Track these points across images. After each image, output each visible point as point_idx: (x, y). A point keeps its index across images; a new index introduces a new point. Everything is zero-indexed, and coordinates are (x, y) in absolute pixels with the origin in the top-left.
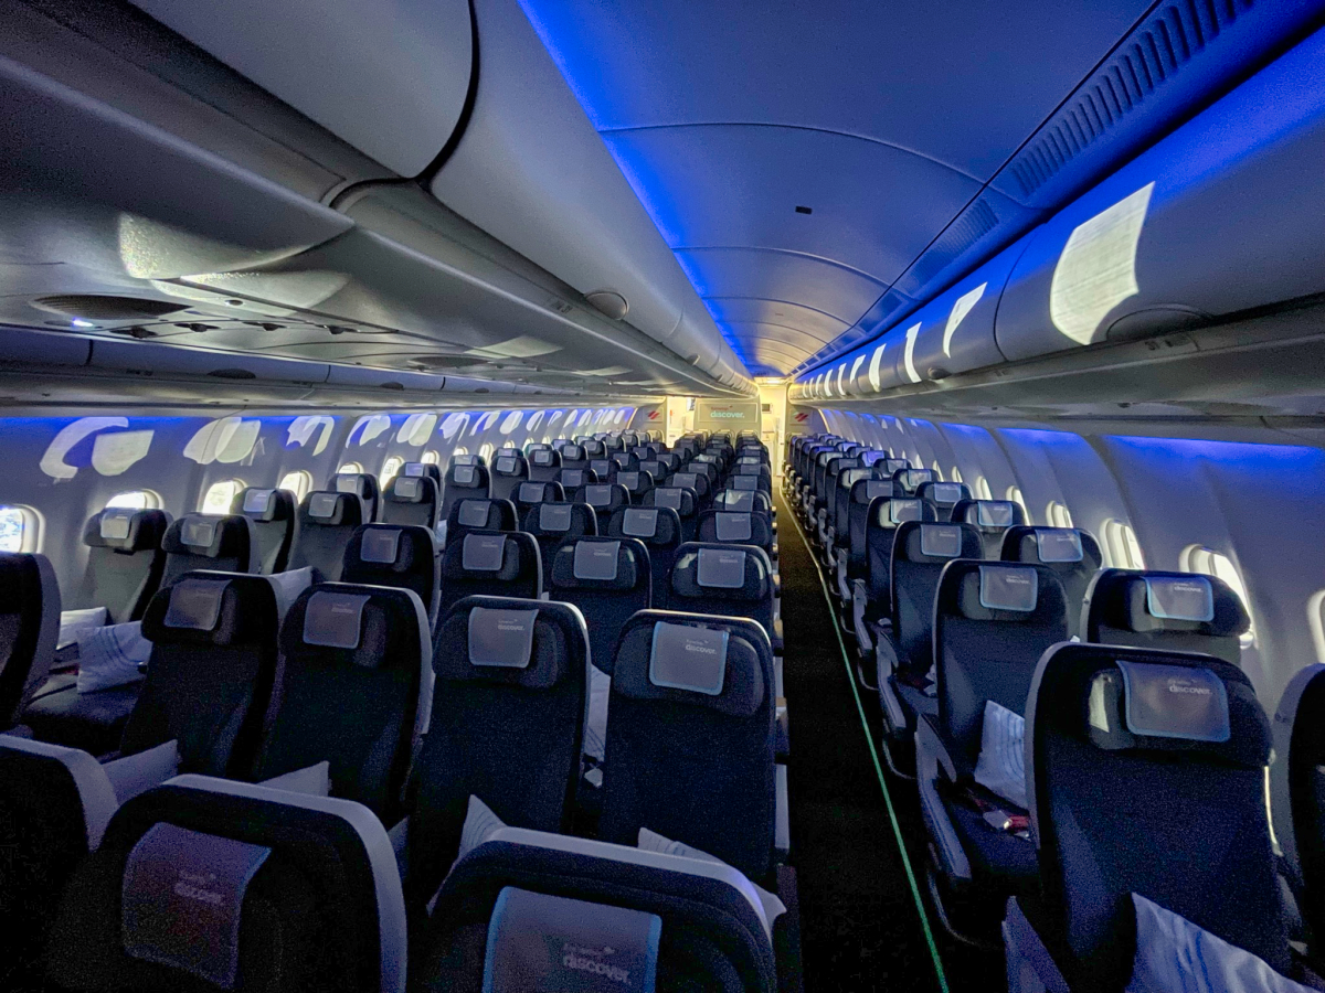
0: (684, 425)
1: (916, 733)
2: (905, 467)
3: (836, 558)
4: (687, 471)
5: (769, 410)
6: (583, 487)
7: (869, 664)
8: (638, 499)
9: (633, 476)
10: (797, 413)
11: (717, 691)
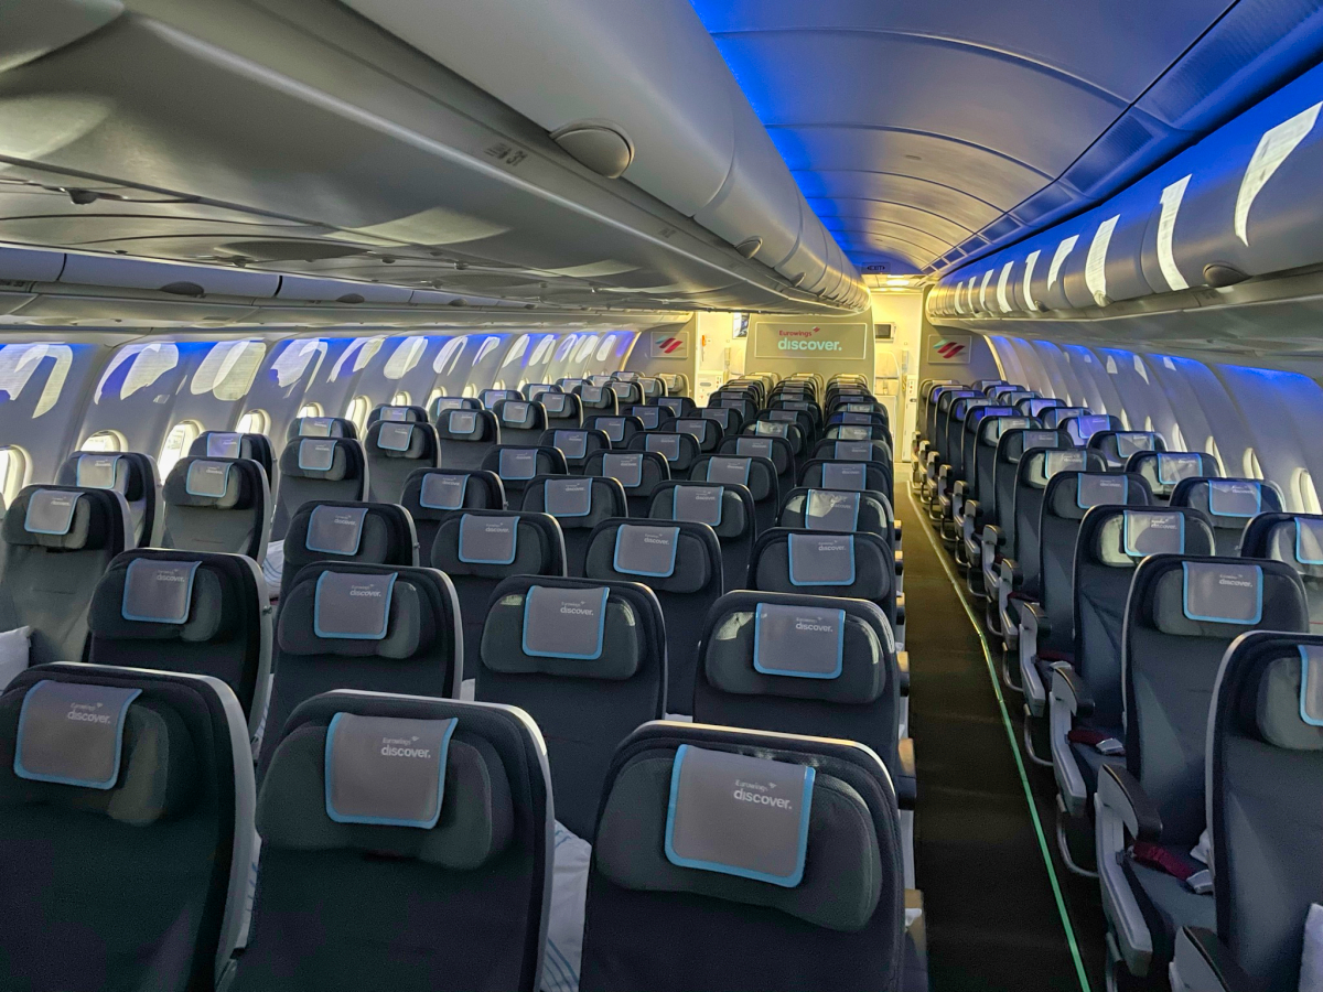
0: (728, 364)
1: (1171, 964)
2: (1151, 448)
3: (1016, 621)
4: (733, 453)
5: (888, 336)
6: (539, 481)
7: (1082, 826)
8: (640, 506)
9: (632, 462)
10: (943, 343)
11: (792, 879)
